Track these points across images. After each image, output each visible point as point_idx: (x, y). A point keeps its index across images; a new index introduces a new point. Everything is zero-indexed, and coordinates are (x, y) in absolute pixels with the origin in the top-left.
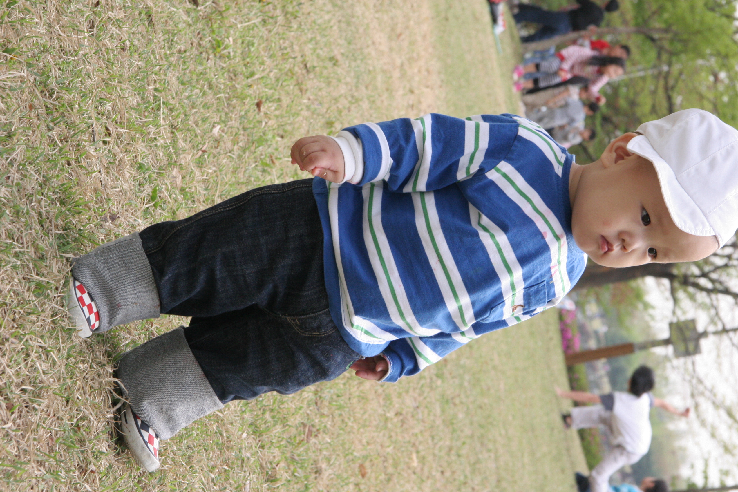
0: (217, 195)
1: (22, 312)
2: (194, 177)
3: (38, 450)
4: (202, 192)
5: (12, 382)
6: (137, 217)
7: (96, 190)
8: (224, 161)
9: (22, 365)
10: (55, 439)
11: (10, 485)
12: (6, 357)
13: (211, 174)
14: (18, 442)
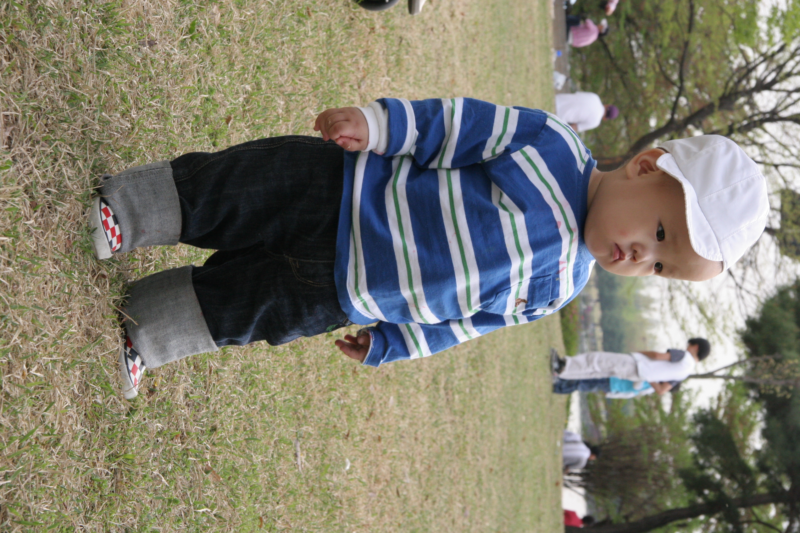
0: (252, 38)
1: (55, 119)
2: (232, 17)
3: (56, 249)
4: (238, 32)
5: (38, 183)
6: (174, 46)
7: (138, 14)
8: (263, 6)
9: (50, 168)
10: (72, 242)
11: (26, 277)
12: (35, 159)
13: (249, 16)
14: (37, 238)
